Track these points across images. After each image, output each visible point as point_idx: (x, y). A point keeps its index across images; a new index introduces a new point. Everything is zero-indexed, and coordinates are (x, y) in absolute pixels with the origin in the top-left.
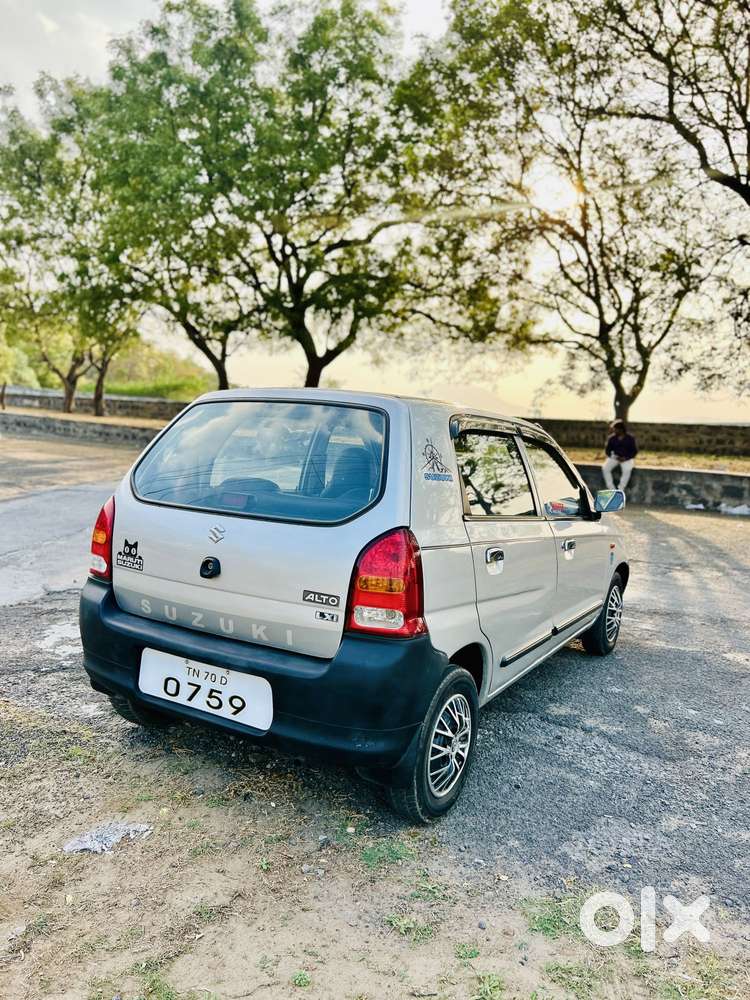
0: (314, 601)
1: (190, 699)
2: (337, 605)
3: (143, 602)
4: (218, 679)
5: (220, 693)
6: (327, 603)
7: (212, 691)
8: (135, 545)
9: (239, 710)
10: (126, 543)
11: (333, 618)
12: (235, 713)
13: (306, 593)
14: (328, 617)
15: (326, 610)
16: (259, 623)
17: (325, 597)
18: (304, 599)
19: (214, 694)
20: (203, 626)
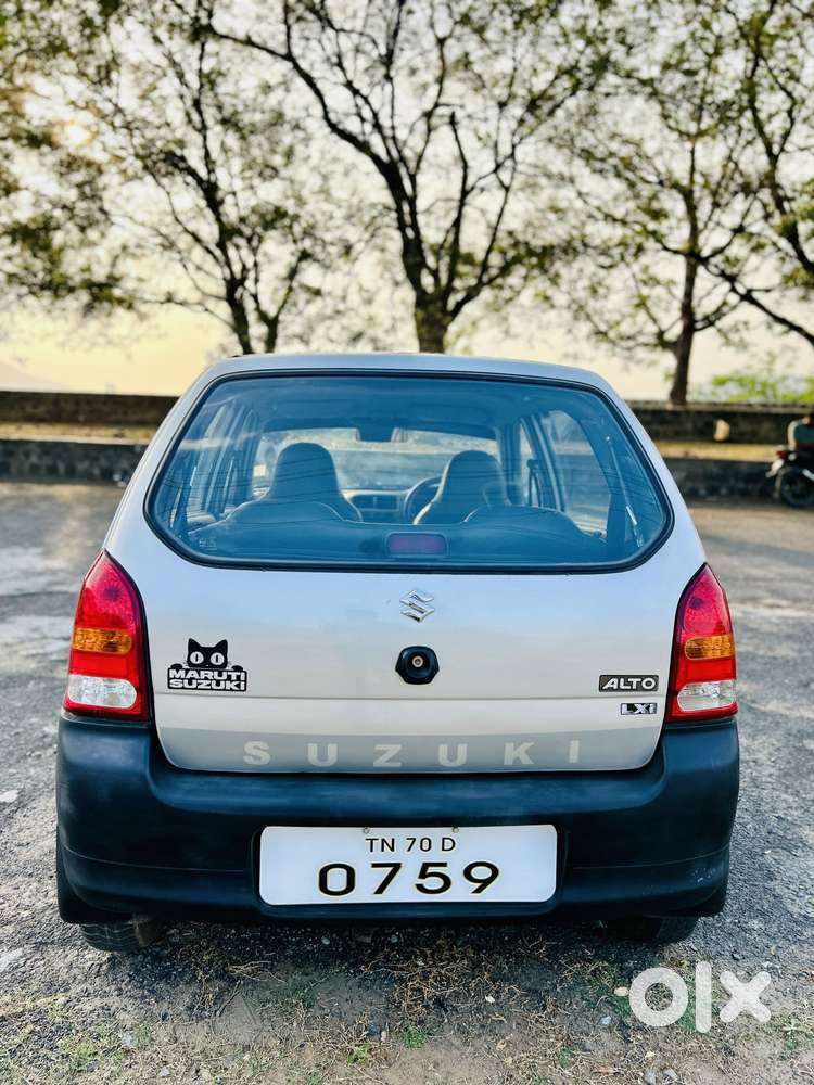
0: (619, 689)
1: (380, 890)
2: (655, 689)
3: (249, 747)
4: (436, 844)
5: (444, 865)
6: (639, 688)
7: (426, 866)
8: (222, 647)
9: (485, 883)
10: (193, 646)
11: (648, 708)
12: (478, 891)
13: (604, 679)
14: (641, 708)
15: (638, 699)
16: (518, 740)
17: (635, 681)
18: (601, 689)
19: (431, 870)
20: (399, 764)
